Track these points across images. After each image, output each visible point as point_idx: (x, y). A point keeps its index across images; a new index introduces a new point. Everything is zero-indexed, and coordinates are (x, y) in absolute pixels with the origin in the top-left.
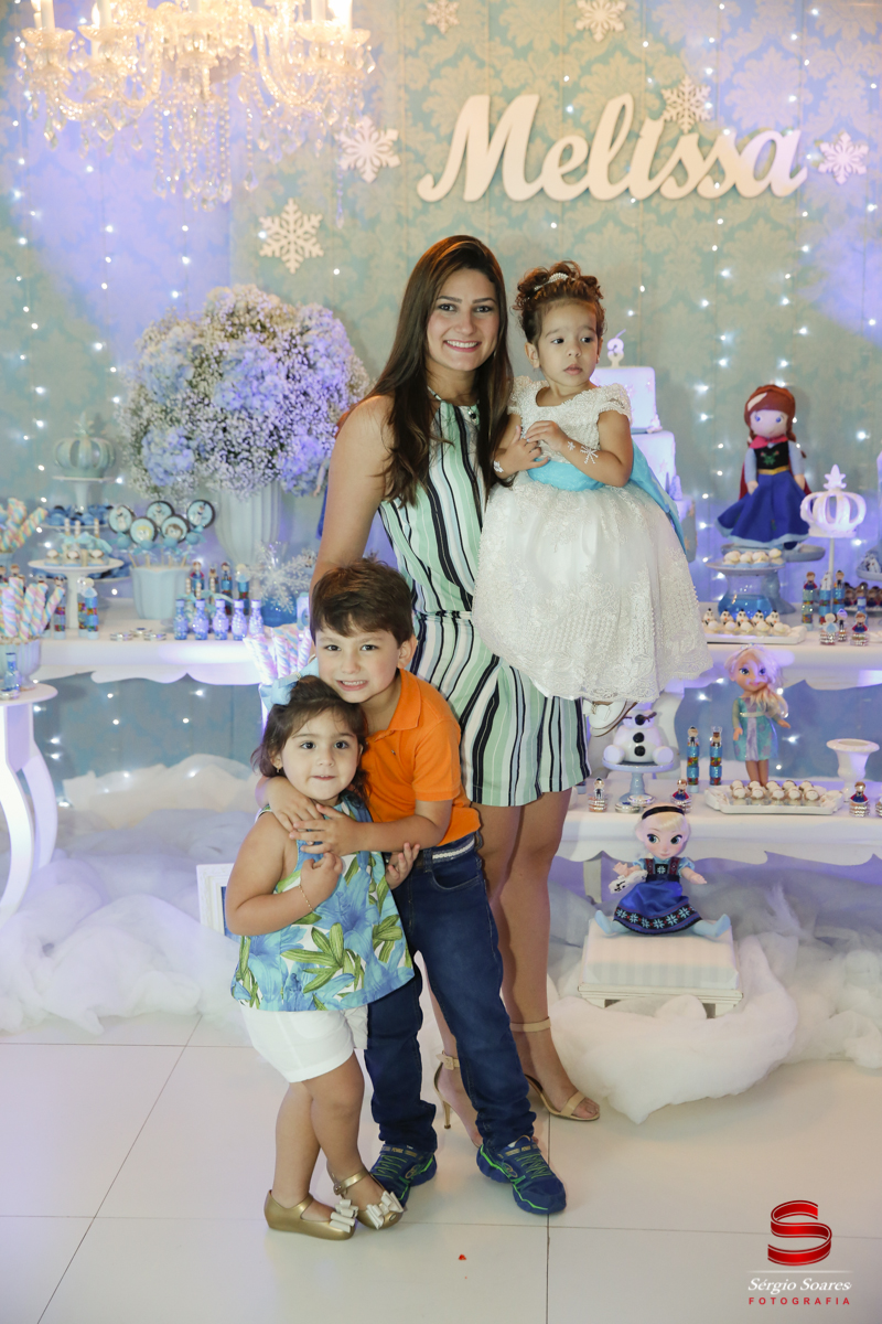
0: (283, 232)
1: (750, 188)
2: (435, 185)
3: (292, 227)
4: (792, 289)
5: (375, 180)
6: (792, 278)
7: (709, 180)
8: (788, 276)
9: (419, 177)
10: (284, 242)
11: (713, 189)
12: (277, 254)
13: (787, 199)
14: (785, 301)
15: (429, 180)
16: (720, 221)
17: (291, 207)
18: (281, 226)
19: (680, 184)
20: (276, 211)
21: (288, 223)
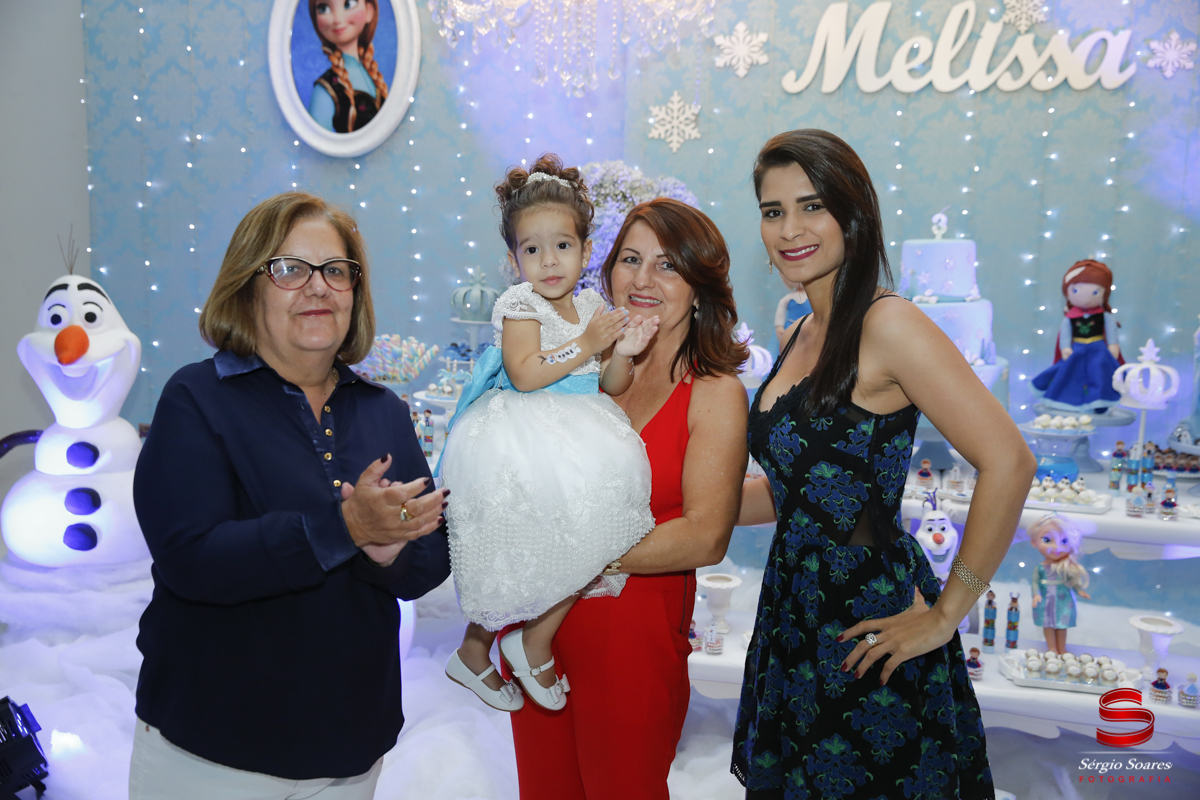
0: (668, 119)
1: (1080, 81)
2: (797, 80)
3: (675, 114)
4: (1117, 170)
5: (746, 76)
6: (1117, 162)
7: (1042, 74)
8: (1113, 160)
9: (784, 73)
10: (669, 126)
11: (1045, 82)
12: (663, 136)
13: (1115, 91)
14: (1110, 182)
15: (791, 75)
16: (1051, 110)
17: (676, 98)
18: (667, 113)
19: (1016, 78)
20: (664, 101)
21: (672, 111)
